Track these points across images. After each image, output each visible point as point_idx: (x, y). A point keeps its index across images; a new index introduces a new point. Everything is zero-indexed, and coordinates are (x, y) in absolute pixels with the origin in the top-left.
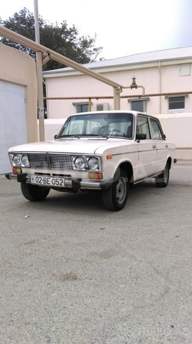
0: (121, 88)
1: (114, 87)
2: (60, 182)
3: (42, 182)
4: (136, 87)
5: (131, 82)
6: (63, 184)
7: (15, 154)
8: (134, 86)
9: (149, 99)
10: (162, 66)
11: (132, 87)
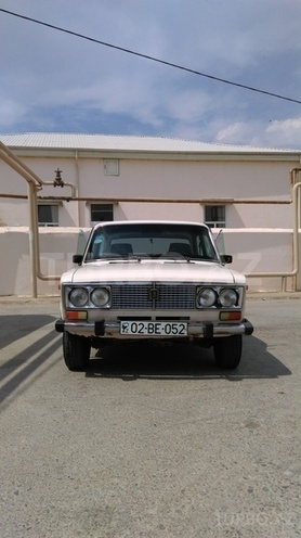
0: (41, 184)
1: (30, 182)
2: (180, 329)
3: (145, 332)
4: (62, 185)
5: (55, 176)
6: (185, 332)
7: (73, 287)
8: (59, 183)
9: (61, 204)
10: (80, 158)
11: (55, 185)
